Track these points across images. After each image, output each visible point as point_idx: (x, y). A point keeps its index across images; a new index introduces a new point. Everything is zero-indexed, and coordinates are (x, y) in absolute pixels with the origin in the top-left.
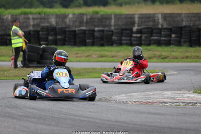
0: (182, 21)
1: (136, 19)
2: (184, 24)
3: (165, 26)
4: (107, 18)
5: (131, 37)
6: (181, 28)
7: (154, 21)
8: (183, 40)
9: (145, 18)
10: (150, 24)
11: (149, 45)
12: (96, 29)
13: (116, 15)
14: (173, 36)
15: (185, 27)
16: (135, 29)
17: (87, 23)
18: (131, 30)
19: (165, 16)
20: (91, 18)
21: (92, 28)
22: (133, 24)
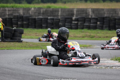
0: (104, 13)
1: (75, 12)
2: (106, 15)
3: (93, 17)
4: (56, 11)
5: (71, 23)
6: (104, 18)
7: (86, 13)
8: (104, 26)
9: (80, 11)
10: (84, 15)
11: (83, 28)
12: (49, 18)
13: (62, 9)
14: (98, 23)
15: (106, 17)
16: (74, 18)
17: (43, 14)
18: (71, 19)
19: (94, 10)
20: (46, 11)
21: (46, 17)
22: (73, 15)
